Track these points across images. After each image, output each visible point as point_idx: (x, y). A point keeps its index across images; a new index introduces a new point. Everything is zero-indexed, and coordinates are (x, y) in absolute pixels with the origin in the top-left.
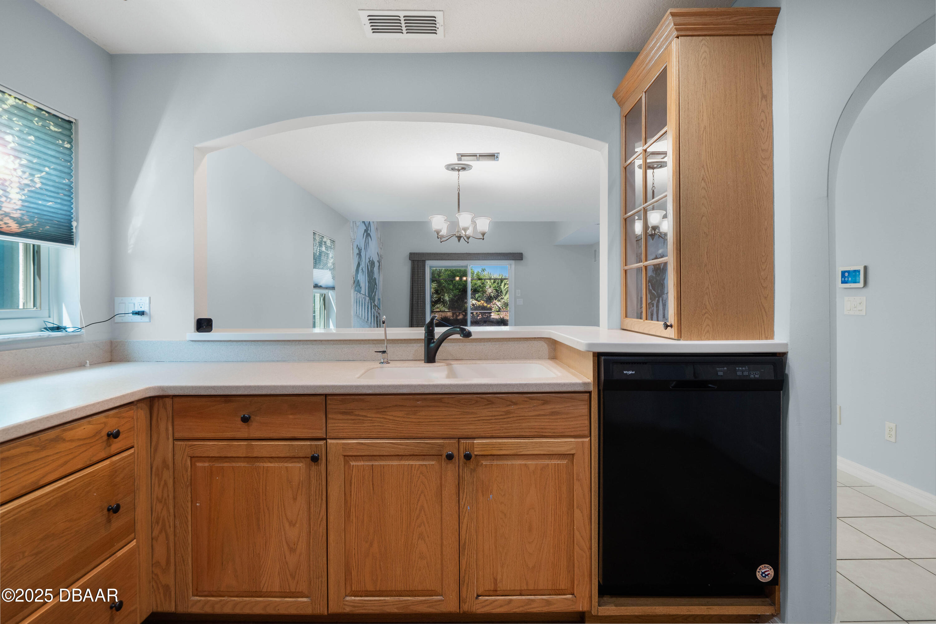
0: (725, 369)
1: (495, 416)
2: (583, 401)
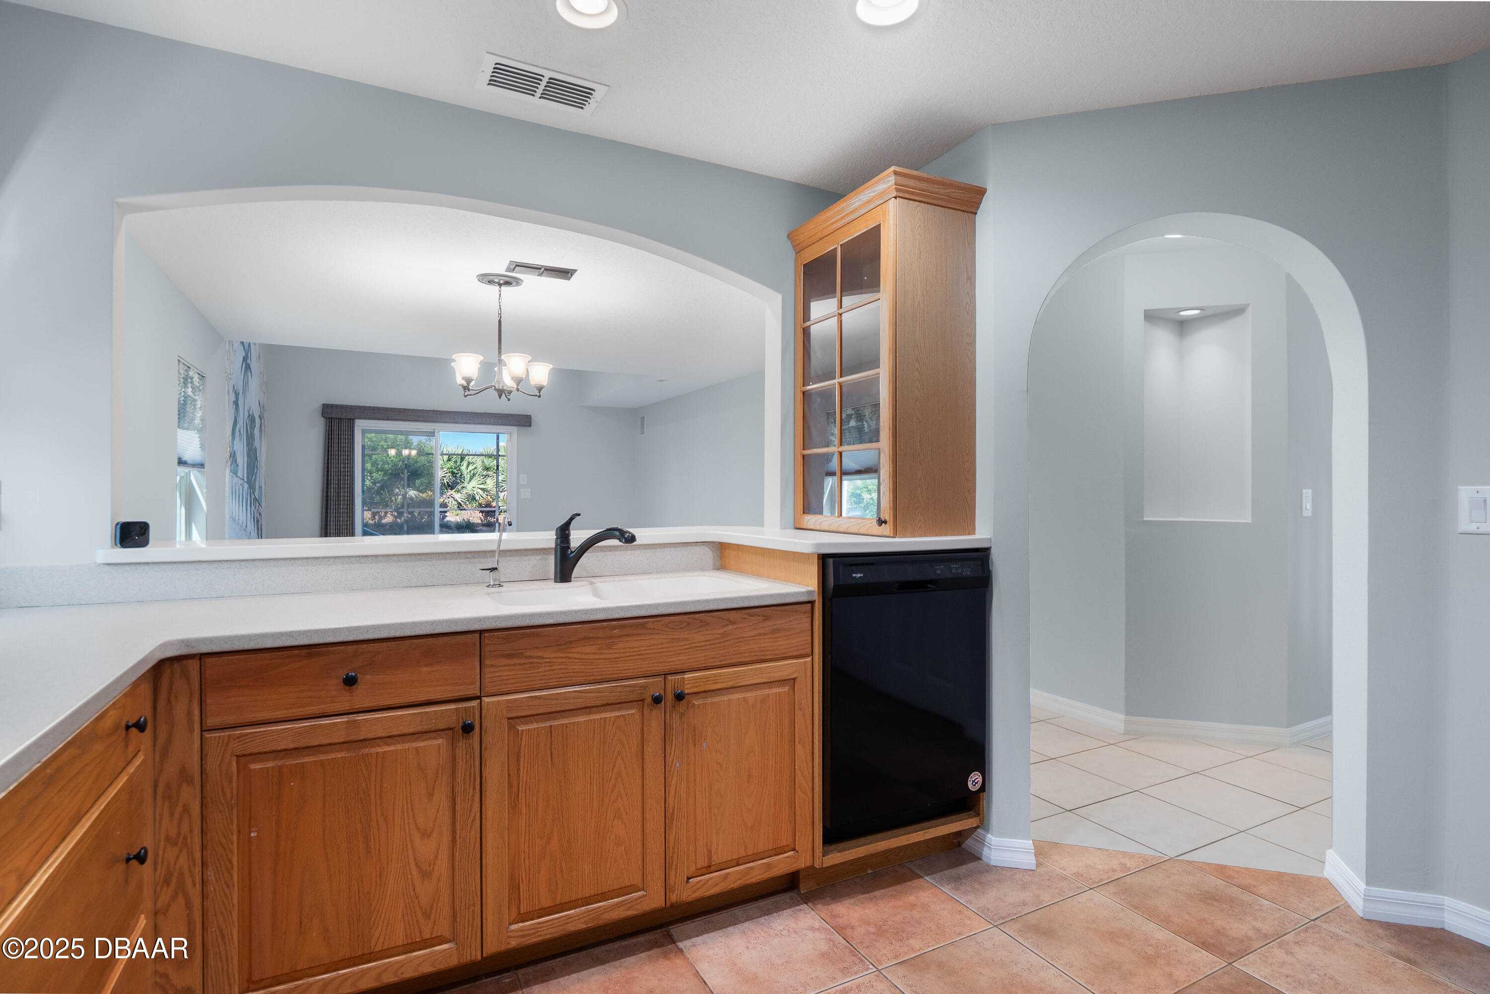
0: (942, 567)
2: (805, 613)
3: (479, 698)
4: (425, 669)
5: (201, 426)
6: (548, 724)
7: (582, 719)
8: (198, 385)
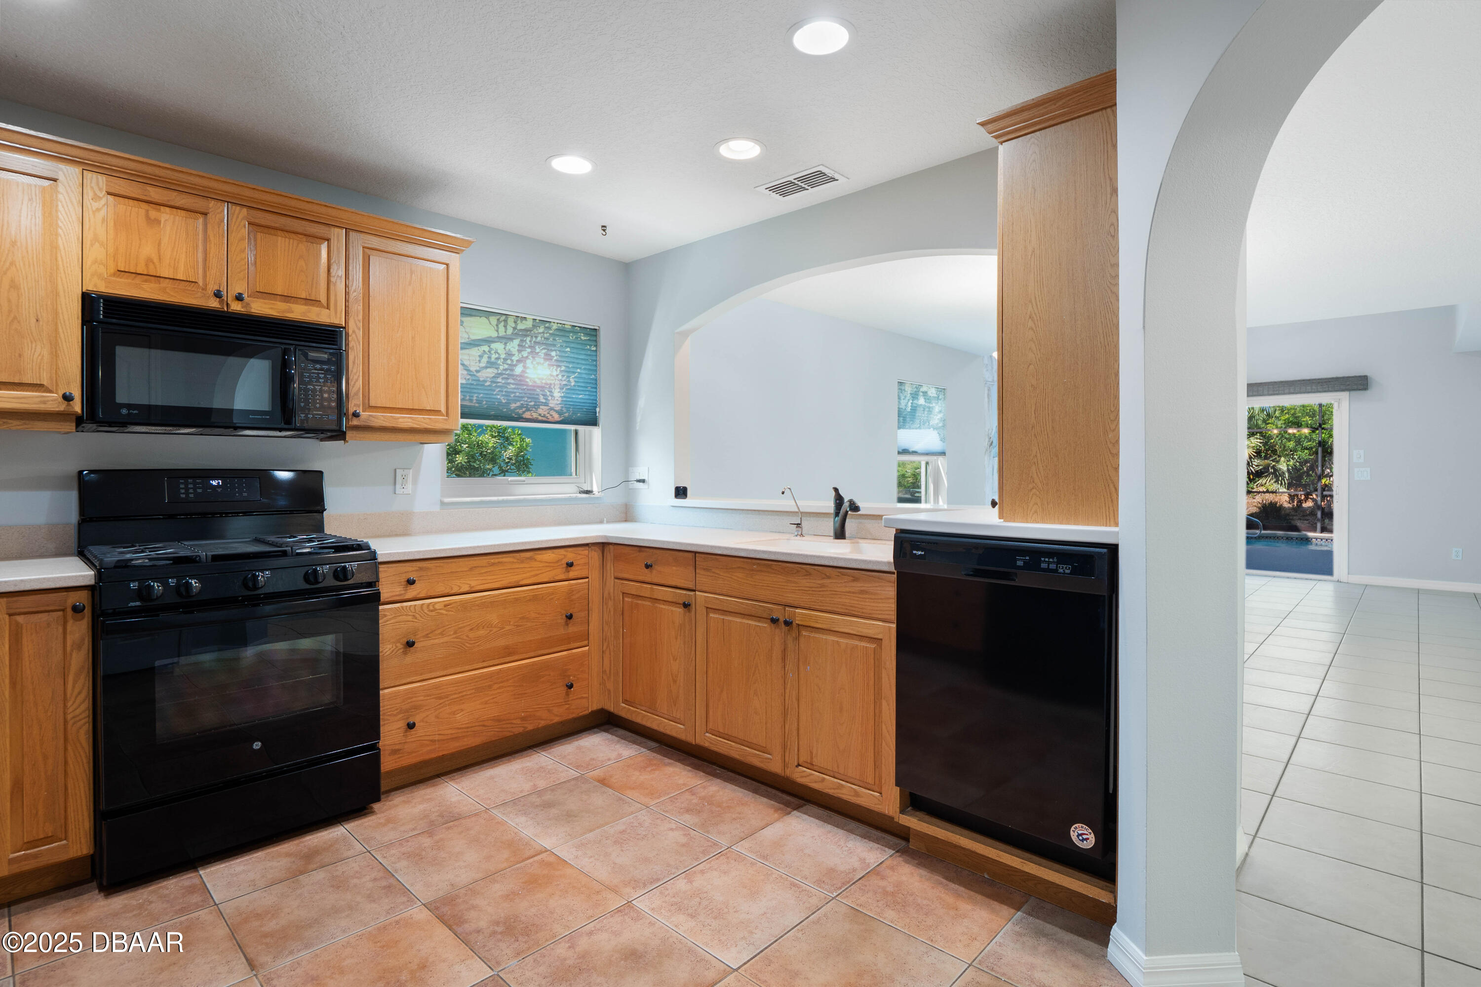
0: (1027, 558)
1: (812, 587)
2: (890, 582)
3: (694, 591)
4: (674, 568)
5: (940, 425)
6: (722, 617)
7: (738, 620)
8: (936, 395)
